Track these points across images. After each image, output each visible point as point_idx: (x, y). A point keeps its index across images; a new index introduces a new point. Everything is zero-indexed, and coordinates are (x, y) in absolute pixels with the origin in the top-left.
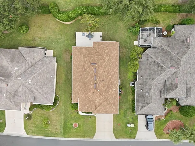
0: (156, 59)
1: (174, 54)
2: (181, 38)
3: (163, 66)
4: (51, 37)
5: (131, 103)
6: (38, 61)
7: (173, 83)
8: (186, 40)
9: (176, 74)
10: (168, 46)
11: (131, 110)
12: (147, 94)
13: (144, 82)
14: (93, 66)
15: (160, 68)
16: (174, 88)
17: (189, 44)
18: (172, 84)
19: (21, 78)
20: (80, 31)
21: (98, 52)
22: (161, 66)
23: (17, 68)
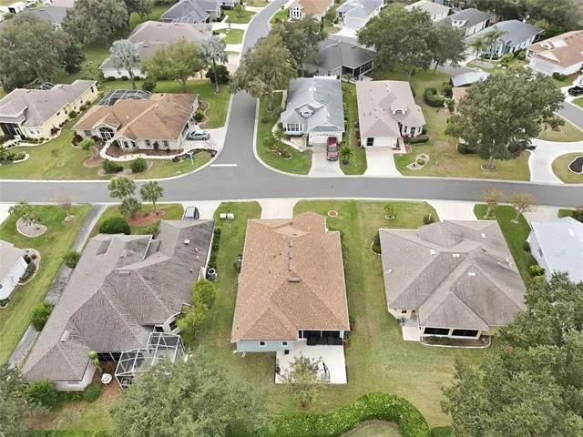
0: (154, 293)
1: (112, 303)
2: (79, 346)
3: (142, 278)
4: (416, 374)
5: (221, 247)
6: (428, 297)
7: (132, 251)
8: (70, 338)
9: (121, 264)
10: (116, 326)
11: (222, 235)
12: (187, 241)
13: (187, 262)
14: (294, 275)
15: (150, 276)
16: (133, 243)
17: (66, 329)
18: (135, 250)
19: (454, 255)
20: (335, 385)
21: (284, 312)
22: (146, 278)
23: (470, 274)
